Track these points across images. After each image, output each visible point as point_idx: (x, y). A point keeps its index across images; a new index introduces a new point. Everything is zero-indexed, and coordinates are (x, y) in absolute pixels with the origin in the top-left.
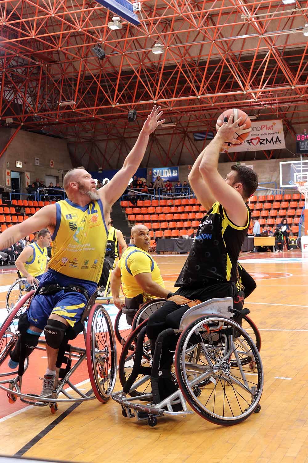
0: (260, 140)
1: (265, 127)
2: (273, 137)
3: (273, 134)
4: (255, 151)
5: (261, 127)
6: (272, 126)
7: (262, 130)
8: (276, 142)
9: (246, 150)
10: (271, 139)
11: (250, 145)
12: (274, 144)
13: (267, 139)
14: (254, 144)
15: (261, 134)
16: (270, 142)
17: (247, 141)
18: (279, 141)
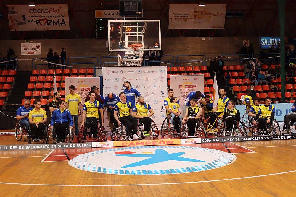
0: (47, 21)
1: (53, 10)
2: (59, 19)
3: (60, 16)
4: (42, 31)
5: (48, 10)
6: (59, 10)
7: (50, 12)
8: (61, 24)
9: (34, 30)
10: (57, 20)
11: (38, 25)
12: (59, 25)
13: (53, 20)
14: (42, 25)
15: (49, 16)
16: (56, 24)
17: (35, 21)
18: (65, 23)
